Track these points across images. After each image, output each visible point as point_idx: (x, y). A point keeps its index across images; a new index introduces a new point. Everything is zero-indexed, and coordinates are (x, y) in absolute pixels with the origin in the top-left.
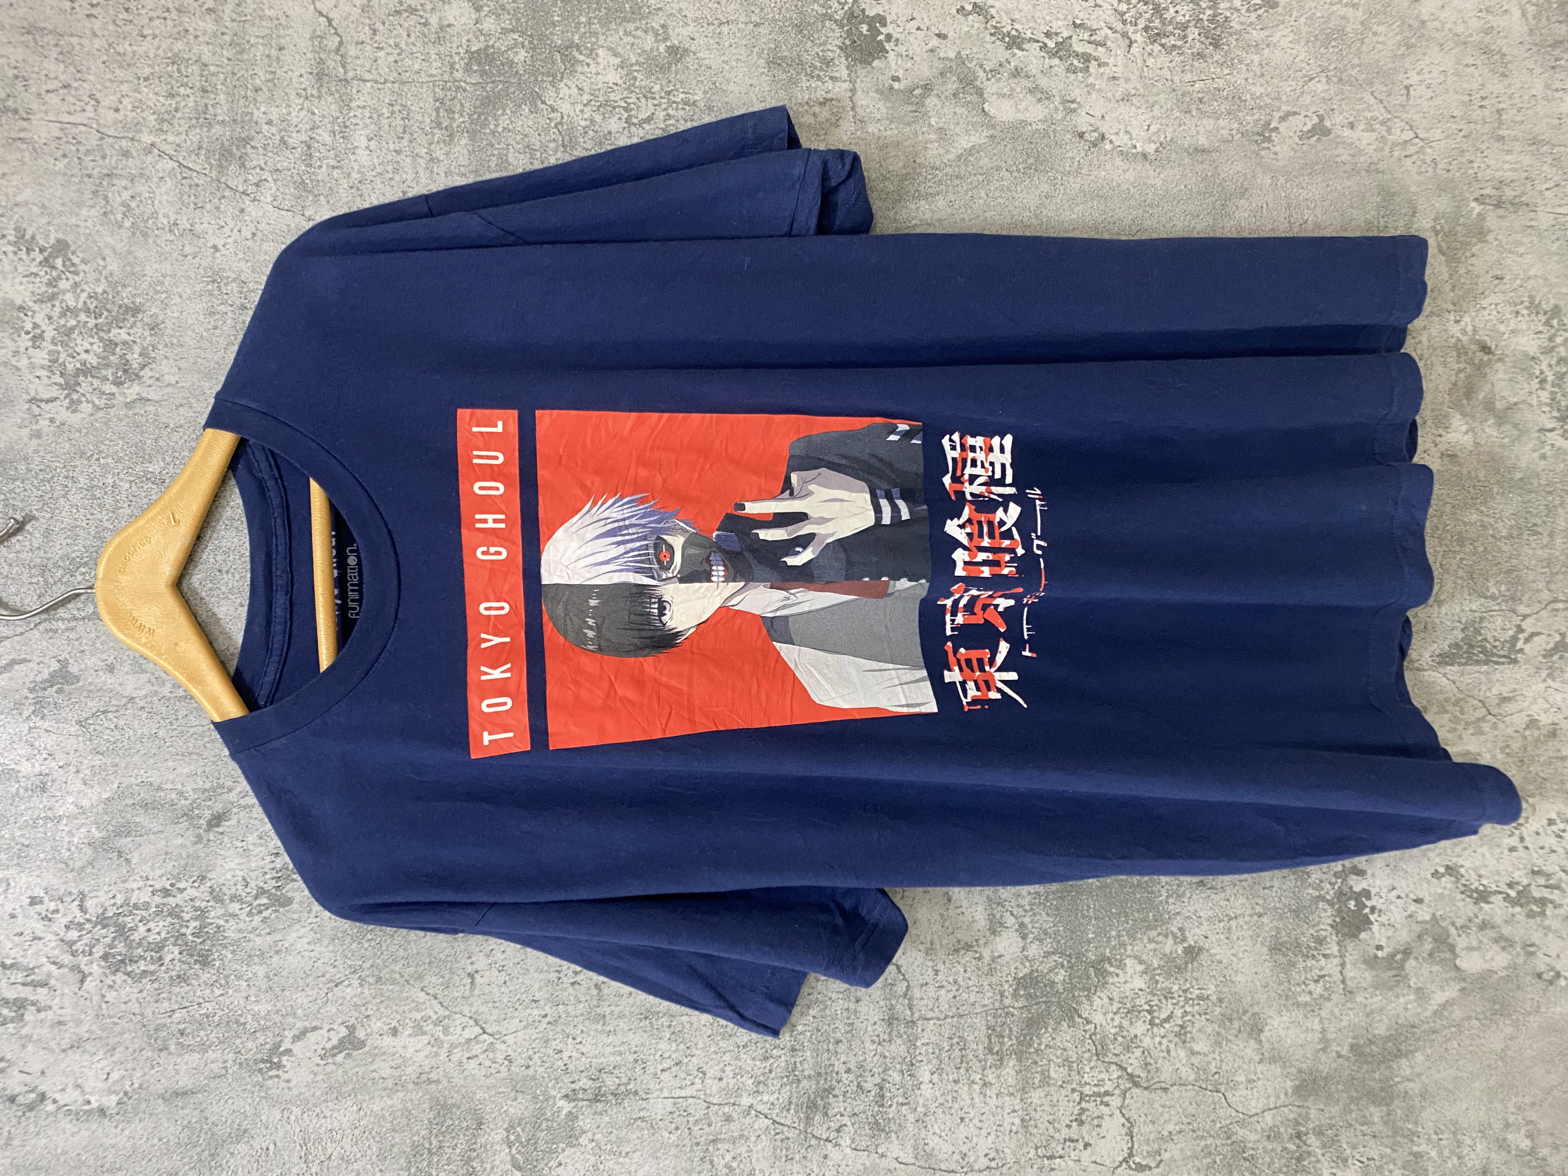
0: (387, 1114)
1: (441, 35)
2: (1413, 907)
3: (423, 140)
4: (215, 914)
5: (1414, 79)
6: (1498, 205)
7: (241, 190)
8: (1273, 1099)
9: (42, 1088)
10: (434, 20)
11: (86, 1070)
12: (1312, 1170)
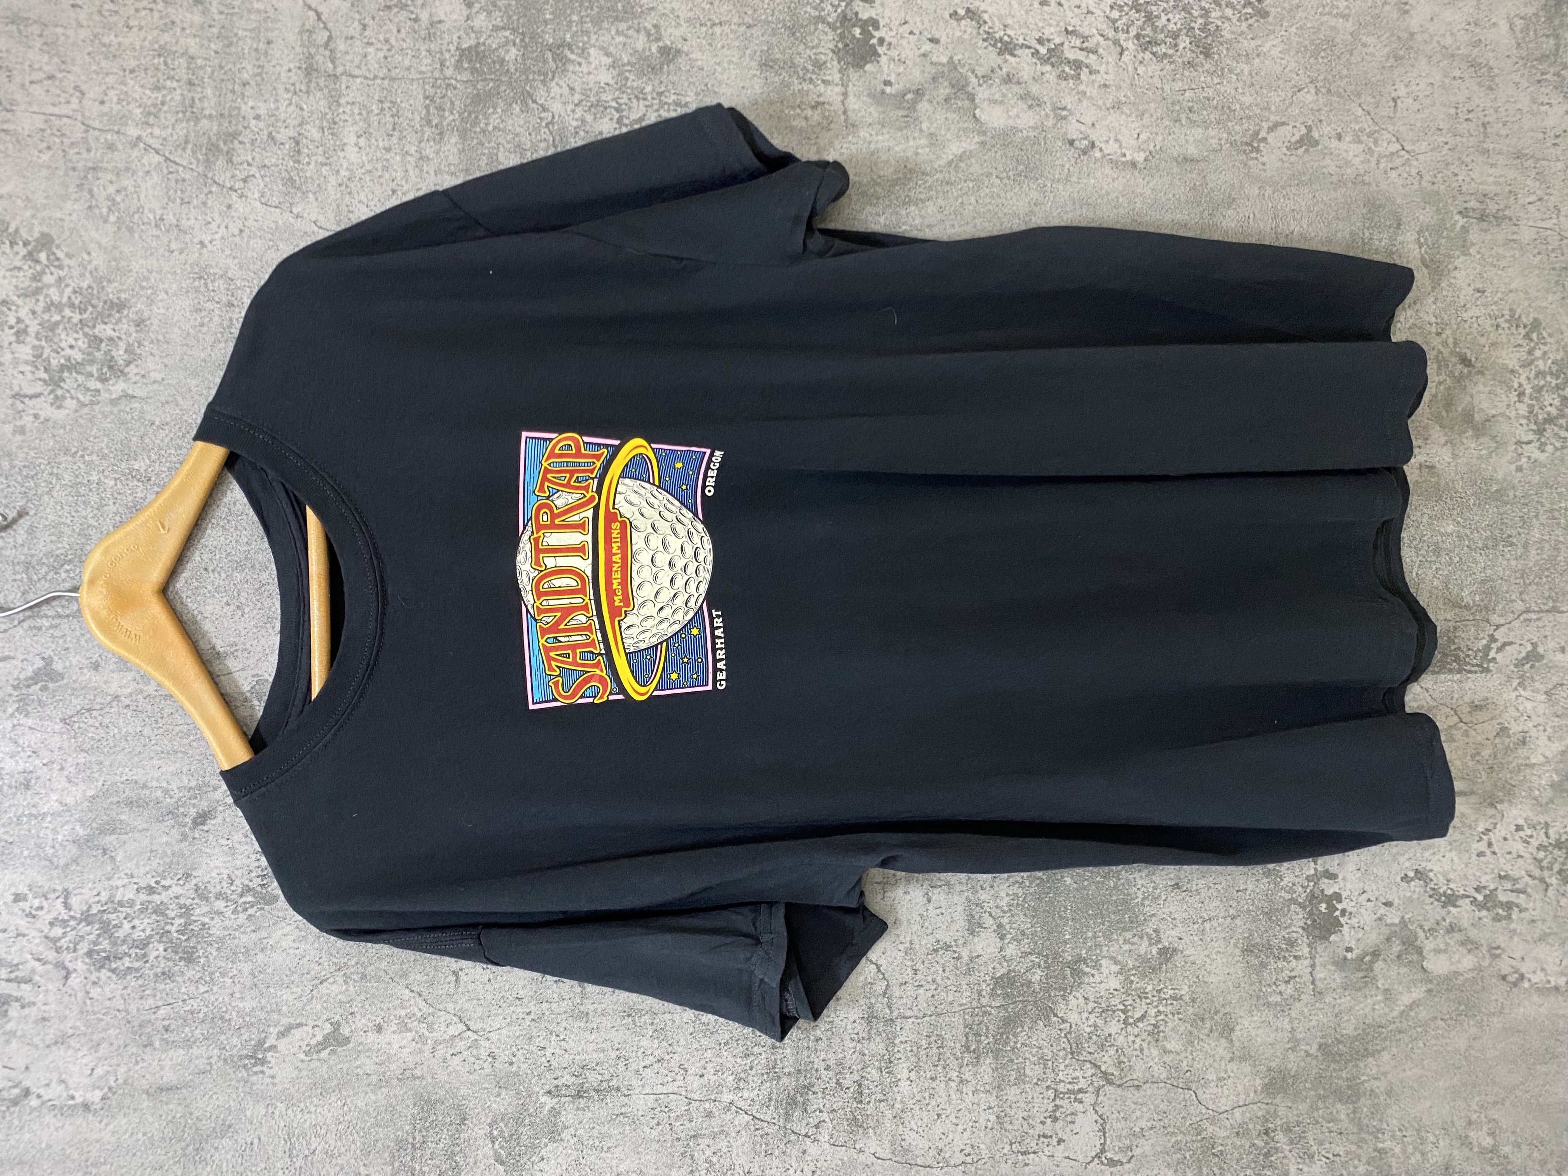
0: (371, 1110)
1: (432, 31)
2: (1383, 910)
3: (413, 137)
4: (200, 911)
5: (1402, 91)
6: (1482, 218)
7: (229, 186)
8: (1243, 1096)
9: (27, 1083)
10: (424, 16)
11: (70, 1066)
12: (1280, 1166)
